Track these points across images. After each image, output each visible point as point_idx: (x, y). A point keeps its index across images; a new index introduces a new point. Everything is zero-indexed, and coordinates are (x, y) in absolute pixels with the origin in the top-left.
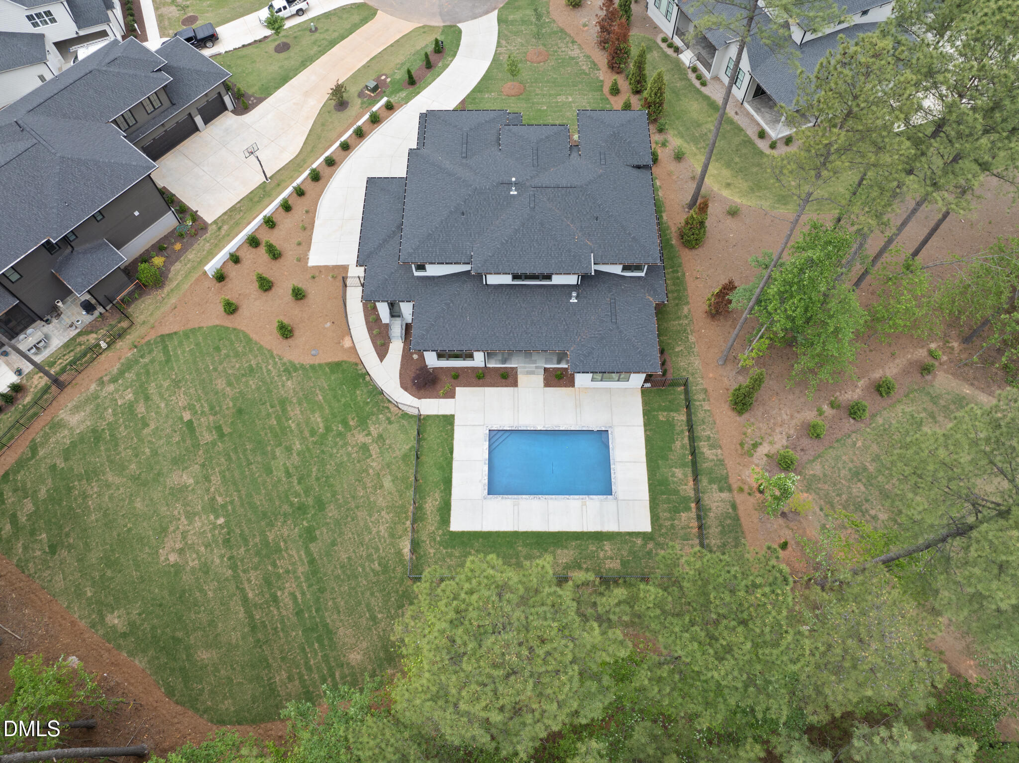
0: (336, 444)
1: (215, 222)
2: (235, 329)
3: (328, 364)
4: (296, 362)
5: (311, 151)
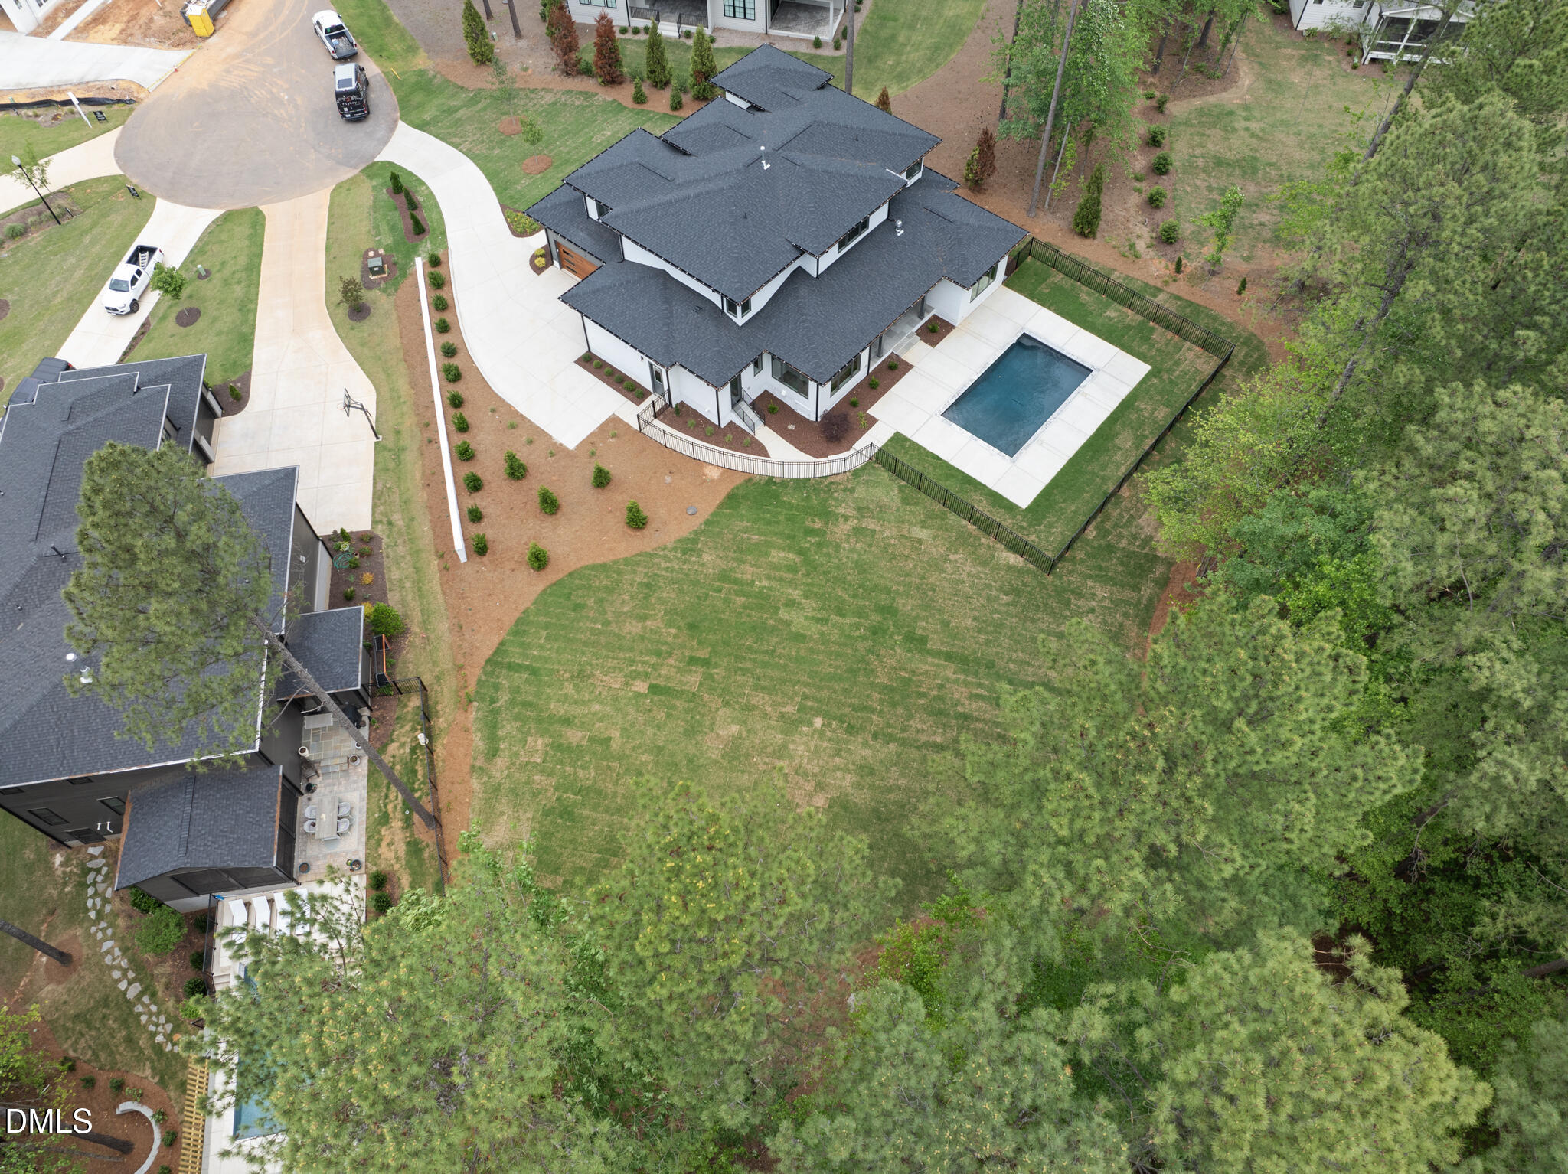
0: (828, 555)
1: (374, 522)
2: (570, 574)
3: (721, 506)
4: (685, 535)
5: (388, 375)
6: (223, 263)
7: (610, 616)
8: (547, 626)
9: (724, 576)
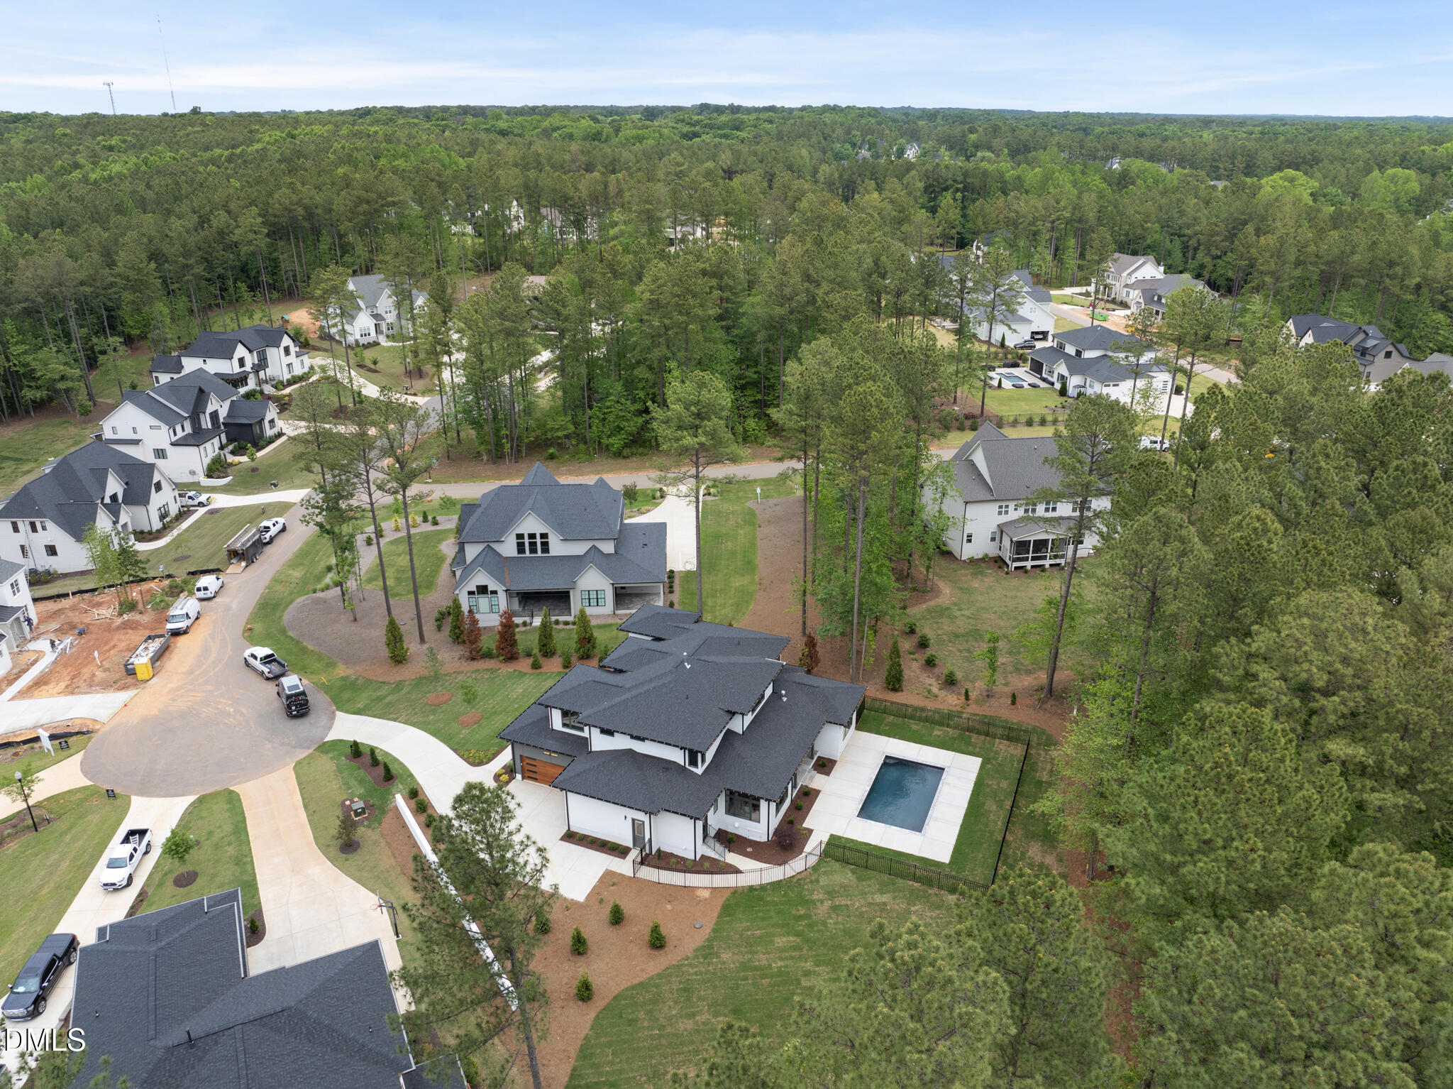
0: (819, 931)
2: (615, 998)
3: (720, 916)
4: (700, 944)
5: (391, 889)
6: (210, 833)
7: (663, 1021)
8: (610, 1044)
9: (745, 967)
